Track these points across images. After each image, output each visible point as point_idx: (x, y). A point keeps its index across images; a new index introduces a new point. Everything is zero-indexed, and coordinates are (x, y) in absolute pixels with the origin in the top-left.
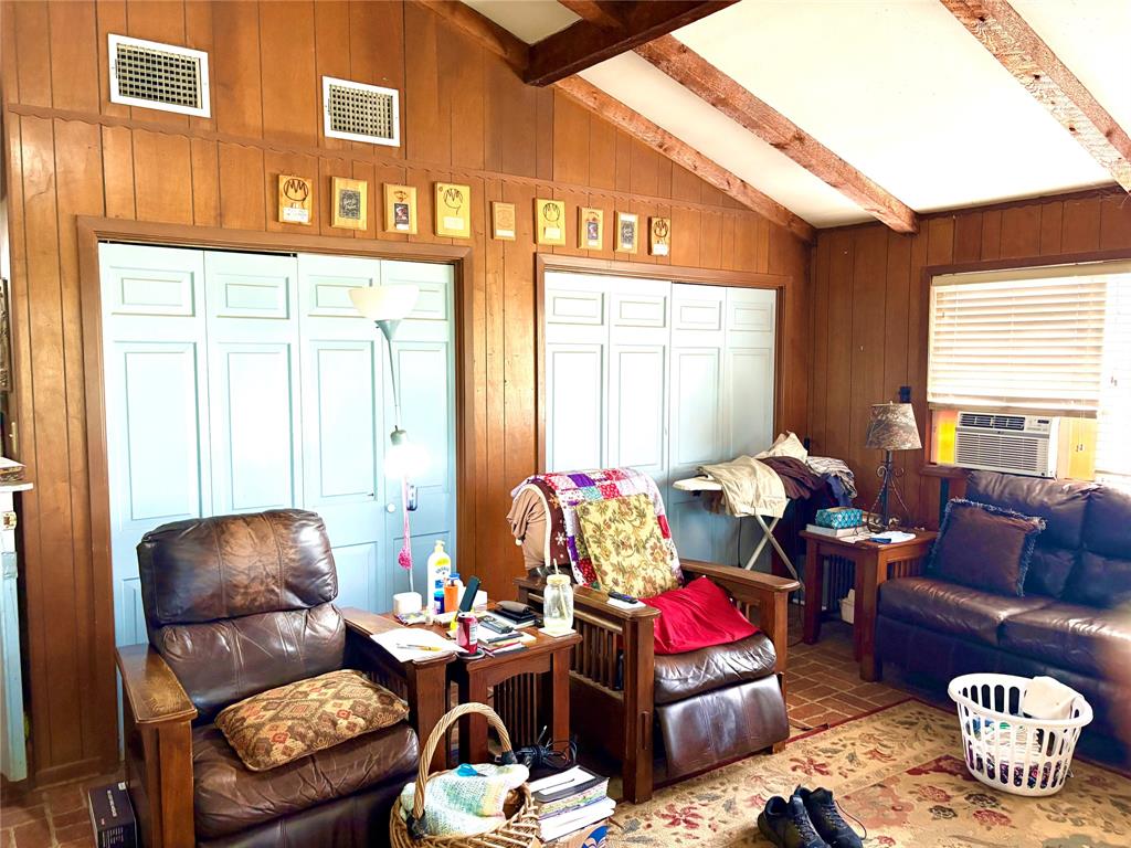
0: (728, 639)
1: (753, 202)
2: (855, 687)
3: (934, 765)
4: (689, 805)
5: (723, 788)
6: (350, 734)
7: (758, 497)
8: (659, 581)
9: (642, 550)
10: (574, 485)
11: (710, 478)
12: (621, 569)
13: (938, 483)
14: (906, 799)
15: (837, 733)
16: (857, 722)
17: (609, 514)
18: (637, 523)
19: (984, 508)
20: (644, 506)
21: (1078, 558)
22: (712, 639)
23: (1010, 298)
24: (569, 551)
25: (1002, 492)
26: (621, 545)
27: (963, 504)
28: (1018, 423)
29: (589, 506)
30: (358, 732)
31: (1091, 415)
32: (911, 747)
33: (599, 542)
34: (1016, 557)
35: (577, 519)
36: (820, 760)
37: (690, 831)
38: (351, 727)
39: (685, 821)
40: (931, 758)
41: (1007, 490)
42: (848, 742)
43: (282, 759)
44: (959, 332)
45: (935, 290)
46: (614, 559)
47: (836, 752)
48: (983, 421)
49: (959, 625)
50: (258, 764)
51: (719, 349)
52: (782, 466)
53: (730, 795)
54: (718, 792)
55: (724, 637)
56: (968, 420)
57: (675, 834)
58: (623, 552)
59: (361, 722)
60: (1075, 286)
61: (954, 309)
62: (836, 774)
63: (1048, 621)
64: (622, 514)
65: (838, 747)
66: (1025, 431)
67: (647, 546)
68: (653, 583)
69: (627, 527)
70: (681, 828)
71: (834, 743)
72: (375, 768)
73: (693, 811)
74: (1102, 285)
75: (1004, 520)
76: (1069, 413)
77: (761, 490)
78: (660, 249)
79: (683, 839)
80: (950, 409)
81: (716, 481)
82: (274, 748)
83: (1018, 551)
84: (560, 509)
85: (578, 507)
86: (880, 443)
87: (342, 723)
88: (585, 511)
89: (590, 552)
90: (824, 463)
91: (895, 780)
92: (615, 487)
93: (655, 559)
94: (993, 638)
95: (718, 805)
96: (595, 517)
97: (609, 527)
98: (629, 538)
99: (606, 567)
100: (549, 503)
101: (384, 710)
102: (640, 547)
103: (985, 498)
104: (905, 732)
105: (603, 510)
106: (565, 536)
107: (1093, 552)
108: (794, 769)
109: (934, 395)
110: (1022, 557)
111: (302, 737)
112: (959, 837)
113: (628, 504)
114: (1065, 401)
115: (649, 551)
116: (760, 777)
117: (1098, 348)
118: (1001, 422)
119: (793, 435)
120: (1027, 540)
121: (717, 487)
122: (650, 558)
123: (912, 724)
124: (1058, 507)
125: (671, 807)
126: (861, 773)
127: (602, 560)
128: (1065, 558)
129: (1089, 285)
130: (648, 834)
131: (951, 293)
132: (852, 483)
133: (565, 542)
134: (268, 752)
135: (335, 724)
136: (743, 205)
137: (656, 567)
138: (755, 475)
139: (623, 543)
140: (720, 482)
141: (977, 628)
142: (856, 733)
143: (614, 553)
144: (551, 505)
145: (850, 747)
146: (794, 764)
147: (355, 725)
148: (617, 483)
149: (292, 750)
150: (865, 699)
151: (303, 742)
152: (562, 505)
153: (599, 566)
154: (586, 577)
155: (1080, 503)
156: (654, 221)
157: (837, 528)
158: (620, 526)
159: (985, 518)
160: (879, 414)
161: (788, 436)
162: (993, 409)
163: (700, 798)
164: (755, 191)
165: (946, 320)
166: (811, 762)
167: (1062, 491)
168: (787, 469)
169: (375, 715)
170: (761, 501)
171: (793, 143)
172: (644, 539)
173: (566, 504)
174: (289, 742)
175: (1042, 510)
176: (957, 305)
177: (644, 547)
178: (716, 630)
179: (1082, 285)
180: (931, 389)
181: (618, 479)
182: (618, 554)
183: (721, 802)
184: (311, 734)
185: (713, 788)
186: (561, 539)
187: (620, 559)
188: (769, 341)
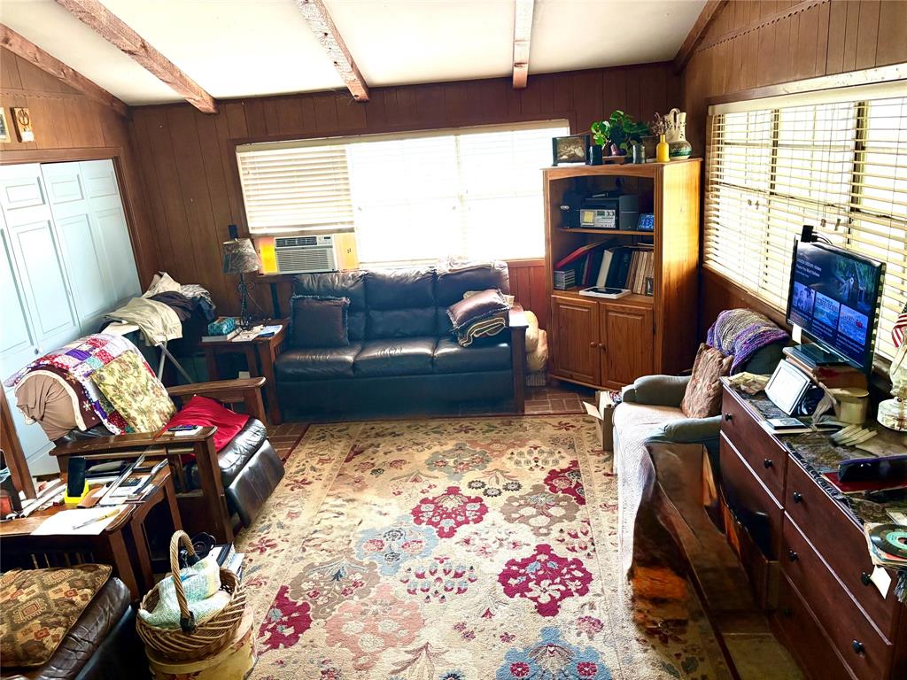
0: (239, 429)
1: (83, 86)
2: (274, 431)
3: (353, 453)
4: (259, 538)
5: (267, 519)
6: (85, 603)
7: (165, 327)
8: (166, 410)
9: (147, 392)
10: (78, 361)
11: (124, 322)
12: (142, 412)
13: (269, 287)
14: (357, 474)
15: (293, 460)
16: (296, 450)
17: (117, 375)
18: (136, 374)
19: (313, 298)
20: (134, 359)
21: (367, 315)
22: (232, 433)
23: (291, 160)
24: (97, 413)
25: (319, 286)
26: (134, 394)
27: (300, 298)
28: (313, 241)
29: (102, 373)
30: (90, 598)
31: (352, 230)
32: (334, 449)
33: (120, 398)
34: (340, 323)
35: (96, 387)
36: (300, 478)
37: (276, 549)
38: (84, 597)
39: (267, 546)
40: (348, 450)
41: (321, 285)
42: (304, 462)
43: (55, 645)
44: (261, 184)
45: (239, 155)
46: (135, 406)
47: (303, 470)
48: (291, 242)
49: (330, 372)
50: (41, 659)
51: (87, 215)
52: (168, 298)
53: (275, 521)
54: (267, 523)
55: (236, 429)
56: (280, 243)
57: (269, 555)
58: (138, 399)
59: (88, 591)
60: (328, 152)
61: (255, 168)
62: (314, 480)
63: (376, 354)
64: (125, 371)
65: (301, 467)
66: (318, 245)
67: (149, 388)
68: (163, 413)
69: (131, 380)
70: (269, 550)
71: (297, 467)
72: (111, 615)
73: (265, 539)
74: (344, 151)
75: (327, 303)
76: (340, 231)
77: (166, 322)
78: (28, 136)
79: (276, 555)
80: (266, 236)
81: (131, 323)
82: (44, 642)
83: (341, 319)
84: (78, 383)
85: (94, 377)
86: (239, 270)
87: (77, 599)
88: (101, 378)
89: (116, 407)
90: (191, 289)
91: (343, 469)
92: (105, 352)
93: (157, 396)
94: (351, 373)
95: (274, 528)
96: (110, 380)
97: (122, 384)
98: (136, 388)
99: (133, 414)
100: (68, 381)
101: (97, 575)
102: (145, 391)
103: (310, 292)
104: (324, 443)
105: (112, 373)
106: (90, 402)
107: (375, 309)
108: (292, 490)
109: (252, 228)
110: (344, 322)
111: (59, 624)
112: (394, 479)
113: (124, 362)
114: (336, 223)
115: (151, 391)
116: (279, 503)
117: (348, 190)
118: (302, 241)
119: (166, 274)
120: (344, 311)
121: (135, 328)
122: (154, 396)
123: (323, 437)
124: (353, 288)
125: (251, 544)
126: (325, 474)
127: (128, 410)
128: (361, 315)
129: (335, 151)
130: (253, 564)
131: (250, 157)
132: (209, 299)
133: (91, 407)
134: (43, 647)
135: (72, 603)
136: (76, 90)
137: (160, 402)
138: (156, 311)
139: (135, 392)
140: (135, 324)
141: (341, 370)
142: (302, 455)
143: (133, 402)
144: (70, 382)
145: (307, 464)
146: (290, 487)
147: (86, 595)
148: (104, 348)
149: (58, 636)
150: (287, 435)
151: (62, 626)
152: (80, 379)
153: (129, 416)
154: (119, 427)
155: (361, 283)
156: (17, 110)
157: (226, 334)
158: (128, 380)
159: (317, 304)
160: (233, 249)
161: (161, 276)
162: (294, 234)
163: (261, 531)
164: (83, 78)
165: (251, 176)
166: (297, 481)
167: (349, 279)
168: (174, 302)
169: (93, 581)
170: (168, 330)
171: (141, 52)
172: (145, 383)
173: (83, 378)
174: (52, 632)
175: (344, 292)
176: (256, 165)
177: (148, 390)
178: (229, 427)
179: (332, 151)
180: (250, 225)
181: (103, 345)
182: (135, 401)
183: (274, 527)
184: (63, 619)
185: (262, 522)
186: (87, 406)
187: (138, 404)
188: (117, 201)
